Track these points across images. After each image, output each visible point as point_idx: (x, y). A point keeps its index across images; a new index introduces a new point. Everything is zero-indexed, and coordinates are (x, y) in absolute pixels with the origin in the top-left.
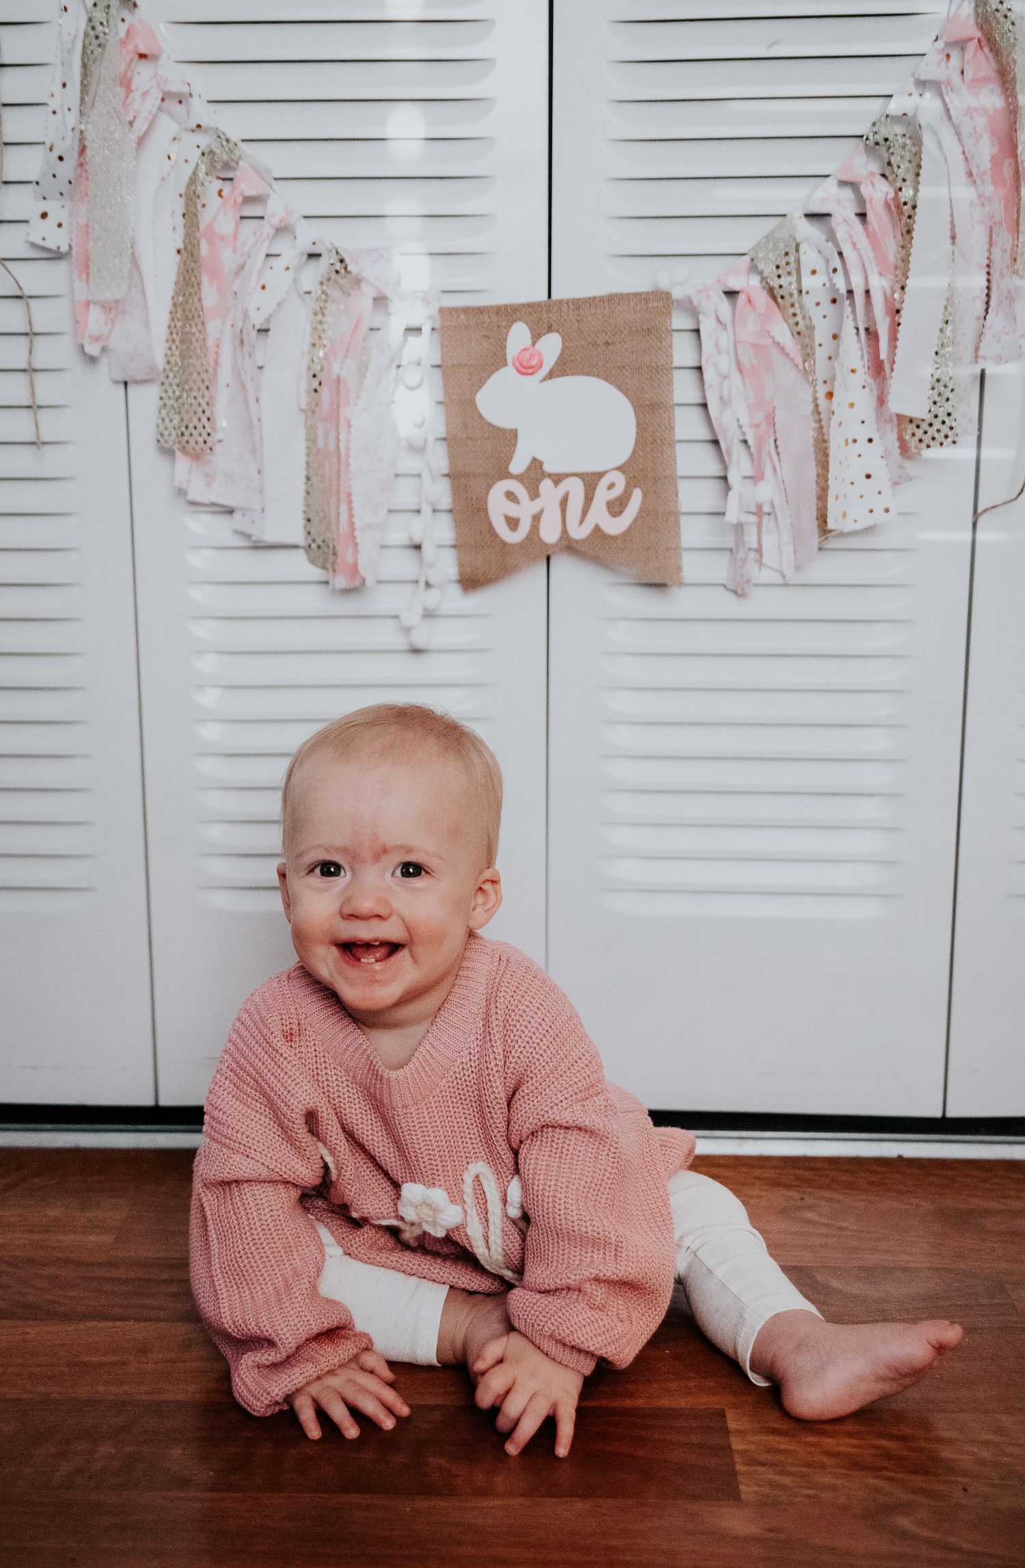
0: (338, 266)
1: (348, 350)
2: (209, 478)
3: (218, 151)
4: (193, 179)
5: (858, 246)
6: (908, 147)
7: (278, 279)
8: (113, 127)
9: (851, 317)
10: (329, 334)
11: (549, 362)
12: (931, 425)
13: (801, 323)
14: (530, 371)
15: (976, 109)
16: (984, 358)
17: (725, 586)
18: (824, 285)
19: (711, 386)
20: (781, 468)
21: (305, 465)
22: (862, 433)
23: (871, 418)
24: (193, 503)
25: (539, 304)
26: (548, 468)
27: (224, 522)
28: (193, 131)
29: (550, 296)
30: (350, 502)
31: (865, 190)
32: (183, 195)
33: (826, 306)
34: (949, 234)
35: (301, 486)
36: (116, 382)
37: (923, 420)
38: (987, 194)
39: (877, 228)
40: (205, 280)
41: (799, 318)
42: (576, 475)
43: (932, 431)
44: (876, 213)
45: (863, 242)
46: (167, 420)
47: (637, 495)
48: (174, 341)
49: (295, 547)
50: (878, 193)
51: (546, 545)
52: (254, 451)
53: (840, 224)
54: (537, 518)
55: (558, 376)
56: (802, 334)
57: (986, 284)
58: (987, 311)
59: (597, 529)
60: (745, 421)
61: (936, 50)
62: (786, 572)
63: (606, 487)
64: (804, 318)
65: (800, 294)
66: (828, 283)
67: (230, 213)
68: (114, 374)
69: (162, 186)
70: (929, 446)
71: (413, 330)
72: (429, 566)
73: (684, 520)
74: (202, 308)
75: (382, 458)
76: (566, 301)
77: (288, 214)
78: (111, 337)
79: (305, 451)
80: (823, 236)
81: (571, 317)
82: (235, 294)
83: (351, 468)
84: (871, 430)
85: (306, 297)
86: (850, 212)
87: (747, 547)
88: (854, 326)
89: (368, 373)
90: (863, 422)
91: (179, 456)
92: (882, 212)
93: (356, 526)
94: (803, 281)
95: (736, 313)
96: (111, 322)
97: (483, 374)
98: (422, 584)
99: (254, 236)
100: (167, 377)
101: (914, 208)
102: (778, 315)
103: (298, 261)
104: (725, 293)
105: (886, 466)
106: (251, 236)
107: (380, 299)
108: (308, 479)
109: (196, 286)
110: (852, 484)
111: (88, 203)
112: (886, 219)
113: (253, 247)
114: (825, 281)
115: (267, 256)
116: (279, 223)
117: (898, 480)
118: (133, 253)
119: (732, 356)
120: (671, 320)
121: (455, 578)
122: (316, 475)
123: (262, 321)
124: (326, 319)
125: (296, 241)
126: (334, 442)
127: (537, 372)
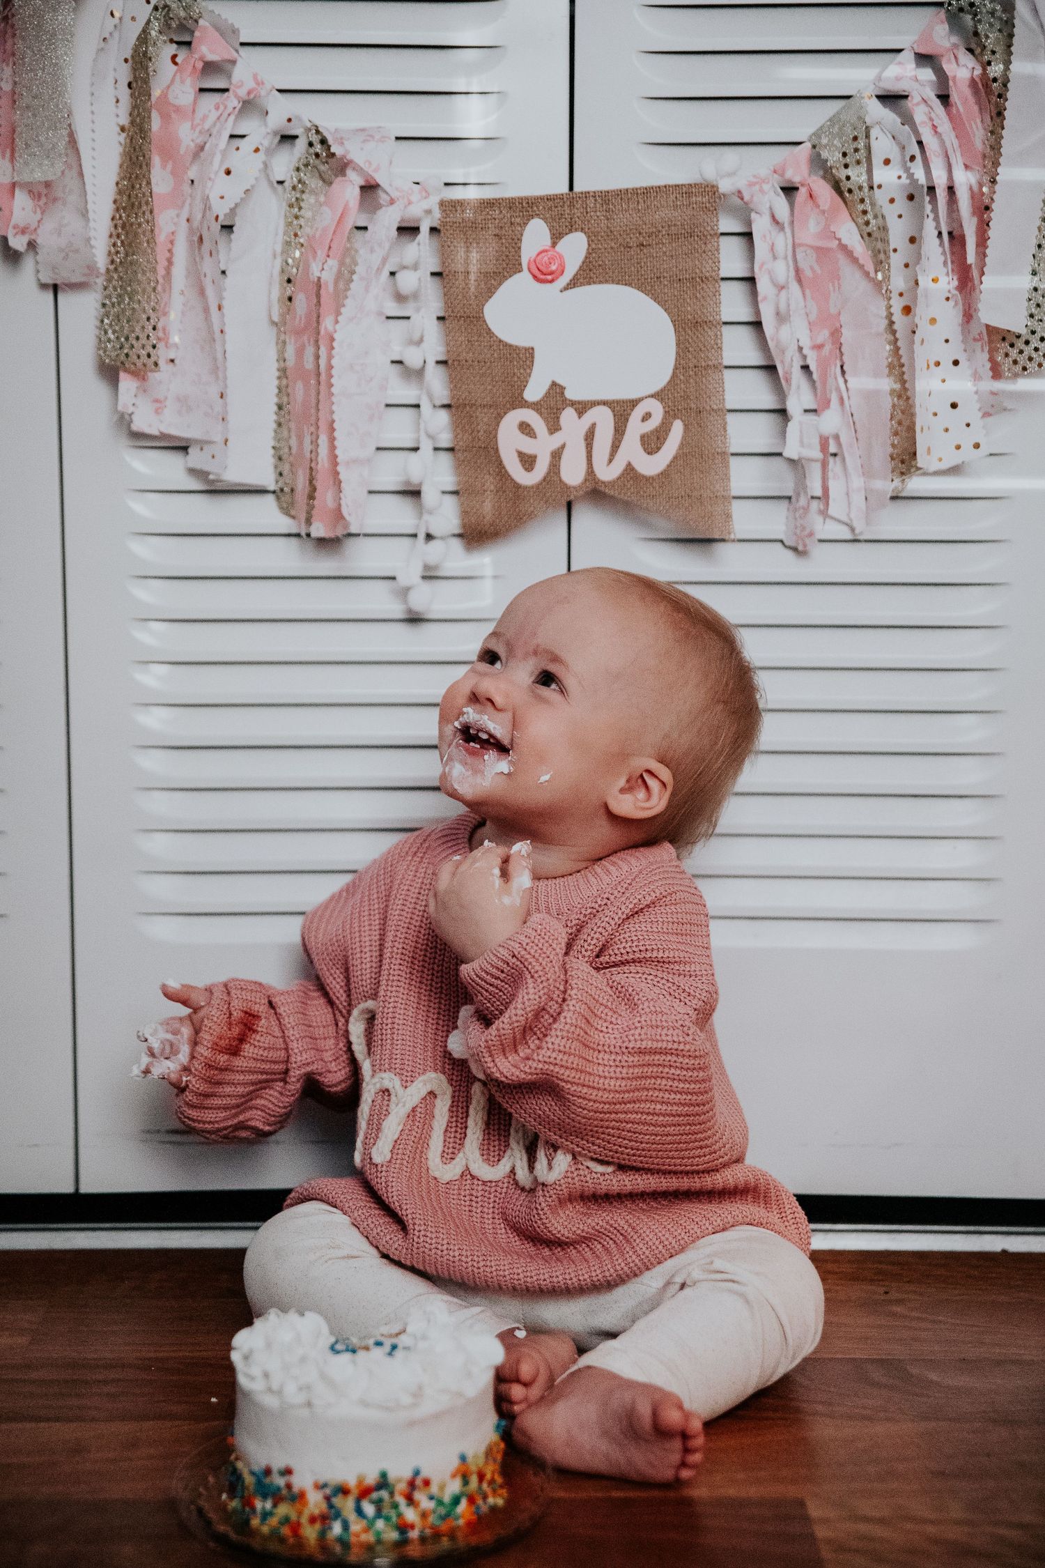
0: (318, 148)
1: (330, 247)
2: (159, 405)
3: (174, 6)
4: (144, 38)
5: (939, 130)
6: (998, 14)
7: (246, 162)
9: (932, 216)
10: (307, 230)
11: (571, 270)
12: (1027, 343)
13: (873, 222)
14: (549, 277)
17: (782, 542)
18: (899, 177)
19: (765, 298)
20: (849, 398)
21: (276, 391)
22: (949, 354)
23: (957, 335)
24: (137, 436)
25: (560, 197)
26: (569, 395)
27: (175, 460)
29: (571, 188)
30: (332, 429)
31: (949, 67)
32: (129, 58)
33: (902, 205)
35: (270, 416)
36: (43, 286)
37: (1019, 337)
39: (961, 109)
40: (156, 161)
41: (870, 216)
42: (604, 403)
43: (1028, 350)
44: (961, 94)
45: (945, 126)
46: (110, 332)
47: (678, 428)
48: (118, 236)
49: (262, 491)
50: (962, 69)
51: (566, 487)
52: (215, 369)
53: (918, 104)
54: (557, 455)
56: (875, 236)
59: (629, 468)
60: (806, 343)
62: (855, 524)
63: (640, 418)
64: (876, 217)
65: (871, 188)
66: (904, 176)
67: (188, 81)
68: (40, 278)
69: (102, 49)
70: (1025, 369)
71: (408, 230)
72: (430, 513)
73: (734, 462)
74: (151, 193)
75: (371, 379)
76: (591, 194)
77: (258, 84)
78: (39, 231)
79: (277, 374)
80: (899, 120)
81: (598, 214)
82: (192, 181)
83: (333, 390)
84: (956, 350)
85: (279, 187)
86: (931, 94)
87: (810, 494)
88: (936, 228)
89: (355, 277)
90: (947, 341)
91: (122, 375)
92: (967, 92)
93: (339, 460)
94: (875, 172)
95: (796, 211)
96: (39, 211)
97: (493, 282)
98: (422, 536)
99: (217, 108)
100: (109, 280)
101: (1005, 85)
102: (845, 213)
103: (268, 142)
104: (782, 189)
105: (976, 393)
106: (213, 110)
107: (369, 188)
108: (280, 407)
109: (144, 167)
110: (935, 414)
111: (14, 64)
112: (971, 100)
113: (214, 124)
114: (901, 173)
115: (232, 136)
116: (246, 98)
117: (990, 410)
118: (70, 125)
119: (791, 263)
120: (718, 221)
121: (457, 531)
122: (290, 403)
123: (227, 214)
124: (302, 213)
125: (265, 121)
126: (313, 359)
127: (557, 278)
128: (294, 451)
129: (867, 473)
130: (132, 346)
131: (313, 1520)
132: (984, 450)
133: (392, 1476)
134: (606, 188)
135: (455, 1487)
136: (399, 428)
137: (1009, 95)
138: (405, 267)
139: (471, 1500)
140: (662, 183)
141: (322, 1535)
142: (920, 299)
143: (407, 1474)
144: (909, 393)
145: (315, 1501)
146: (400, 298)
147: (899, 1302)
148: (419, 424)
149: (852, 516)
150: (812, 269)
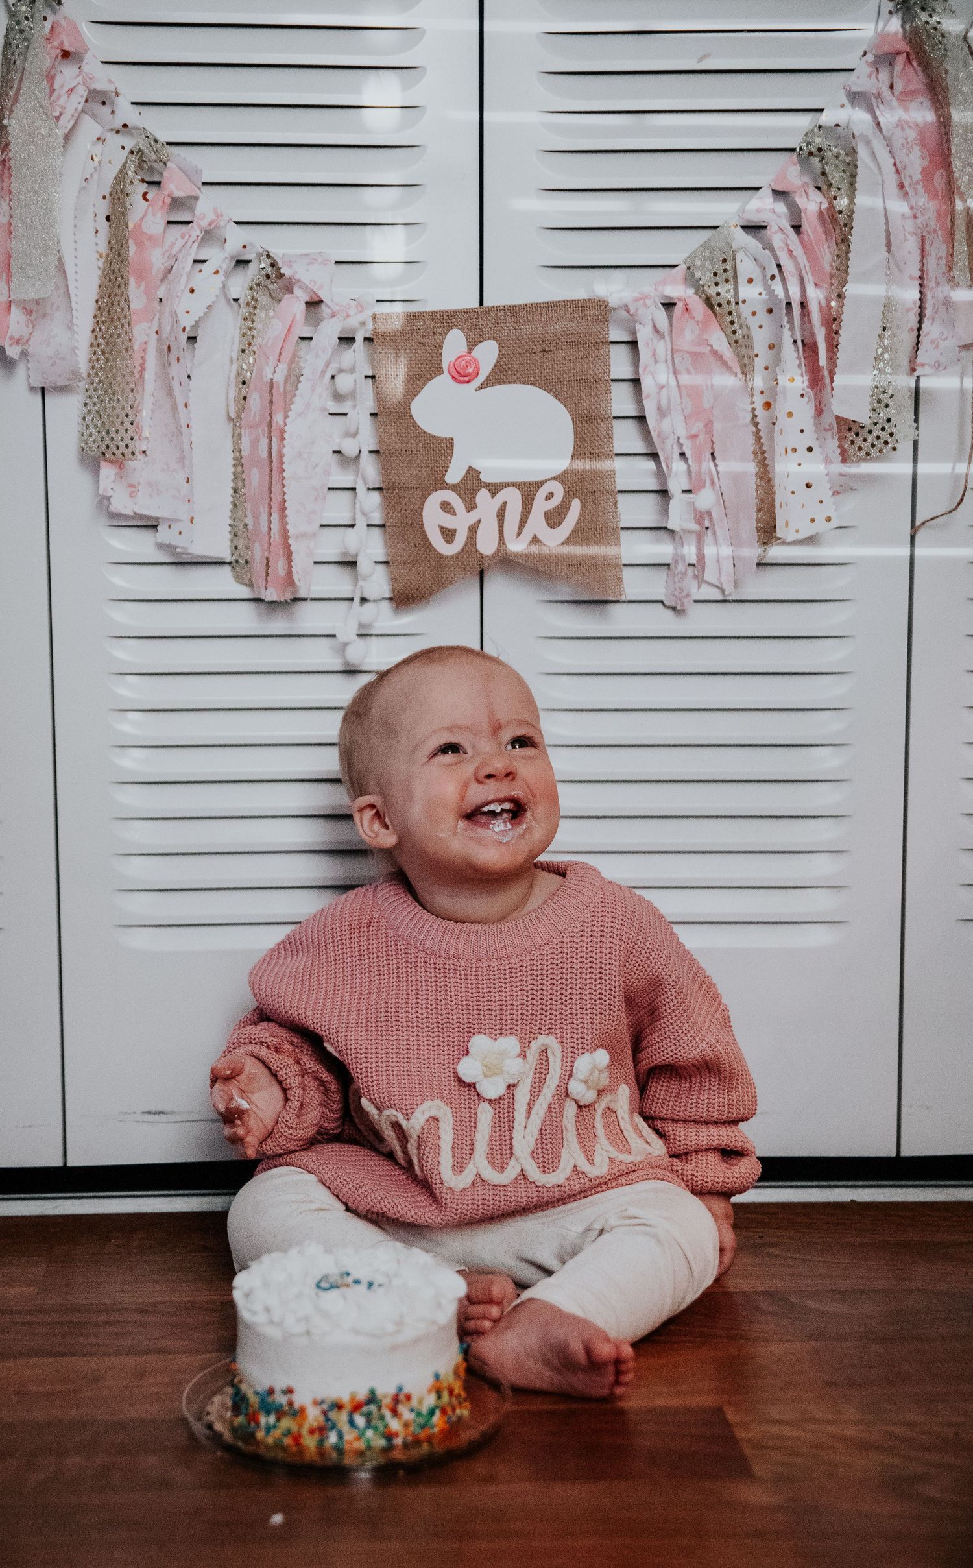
0: (269, 270)
1: (280, 354)
2: (133, 489)
3: (146, 151)
4: (121, 178)
5: (794, 253)
6: (841, 158)
7: (208, 283)
8: (38, 123)
9: (787, 326)
10: (258, 340)
11: (485, 371)
12: (870, 432)
13: (739, 331)
14: (467, 379)
15: (907, 122)
16: (923, 365)
17: (662, 602)
18: (760, 294)
19: (648, 396)
20: (718, 479)
21: (233, 477)
22: (803, 442)
23: (809, 427)
24: (115, 516)
25: (473, 311)
26: (484, 478)
27: (146, 536)
28: (118, 132)
29: (481, 303)
30: (283, 509)
31: (801, 201)
32: (107, 195)
33: (762, 316)
34: (884, 242)
35: (227, 498)
36: (32, 389)
37: (862, 427)
38: (921, 204)
39: (812, 237)
40: (132, 282)
41: (736, 326)
42: (514, 485)
43: (871, 438)
44: (811, 225)
45: (799, 251)
46: (92, 427)
47: (576, 505)
48: (99, 345)
49: (224, 563)
50: (812, 204)
51: (480, 556)
52: (182, 459)
53: (775, 233)
54: (473, 529)
55: (494, 384)
56: (740, 342)
57: (918, 296)
58: (920, 322)
60: (681, 431)
61: (867, 62)
62: (725, 586)
63: (544, 497)
64: (741, 327)
65: (737, 303)
66: (764, 293)
67: (159, 214)
68: (31, 380)
69: (84, 188)
70: (868, 454)
71: (347, 340)
72: (365, 579)
73: (622, 534)
74: (129, 308)
75: (317, 465)
76: (502, 308)
77: (218, 217)
78: (30, 342)
79: (233, 462)
80: (760, 246)
81: (508, 324)
82: (161, 300)
83: (285, 474)
84: (809, 439)
85: (235, 304)
86: (786, 225)
87: (687, 562)
88: (792, 336)
89: (302, 378)
90: (802, 431)
91: (102, 463)
92: (816, 222)
93: (289, 534)
94: (741, 289)
95: (674, 320)
96: (31, 325)
97: (418, 383)
98: (357, 600)
99: (183, 238)
100: (92, 383)
101: (850, 217)
102: (715, 325)
103: (227, 265)
104: (662, 304)
105: (827, 475)
106: (180, 238)
107: (314, 304)
108: (235, 491)
109: (123, 286)
110: (793, 493)
111: (11, 200)
112: (820, 229)
113: (180, 251)
114: (762, 290)
115: (195, 261)
116: (208, 228)
117: (838, 489)
118: (58, 251)
119: (671, 366)
120: (608, 330)
121: (388, 595)
122: (244, 487)
123: (192, 327)
124: (255, 325)
125: (223, 248)
126: (266, 449)
127: (473, 380)
128: (250, 528)
129: (735, 541)
130: (112, 439)
131: (312, 1432)
132: (835, 523)
133: (379, 1392)
134: (514, 303)
135: (430, 1400)
136: (338, 509)
137: (854, 224)
138: (341, 371)
139: (444, 1411)
140: (562, 299)
141: (321, 1443)
142: (780, 398)
143: (392, 1391)
144: (770, 476)
145: (314, 1415)
146: (338, 397)
147: (773, 1245)
148: (355, 504)
149: (723, 579)
150: (689, 372)
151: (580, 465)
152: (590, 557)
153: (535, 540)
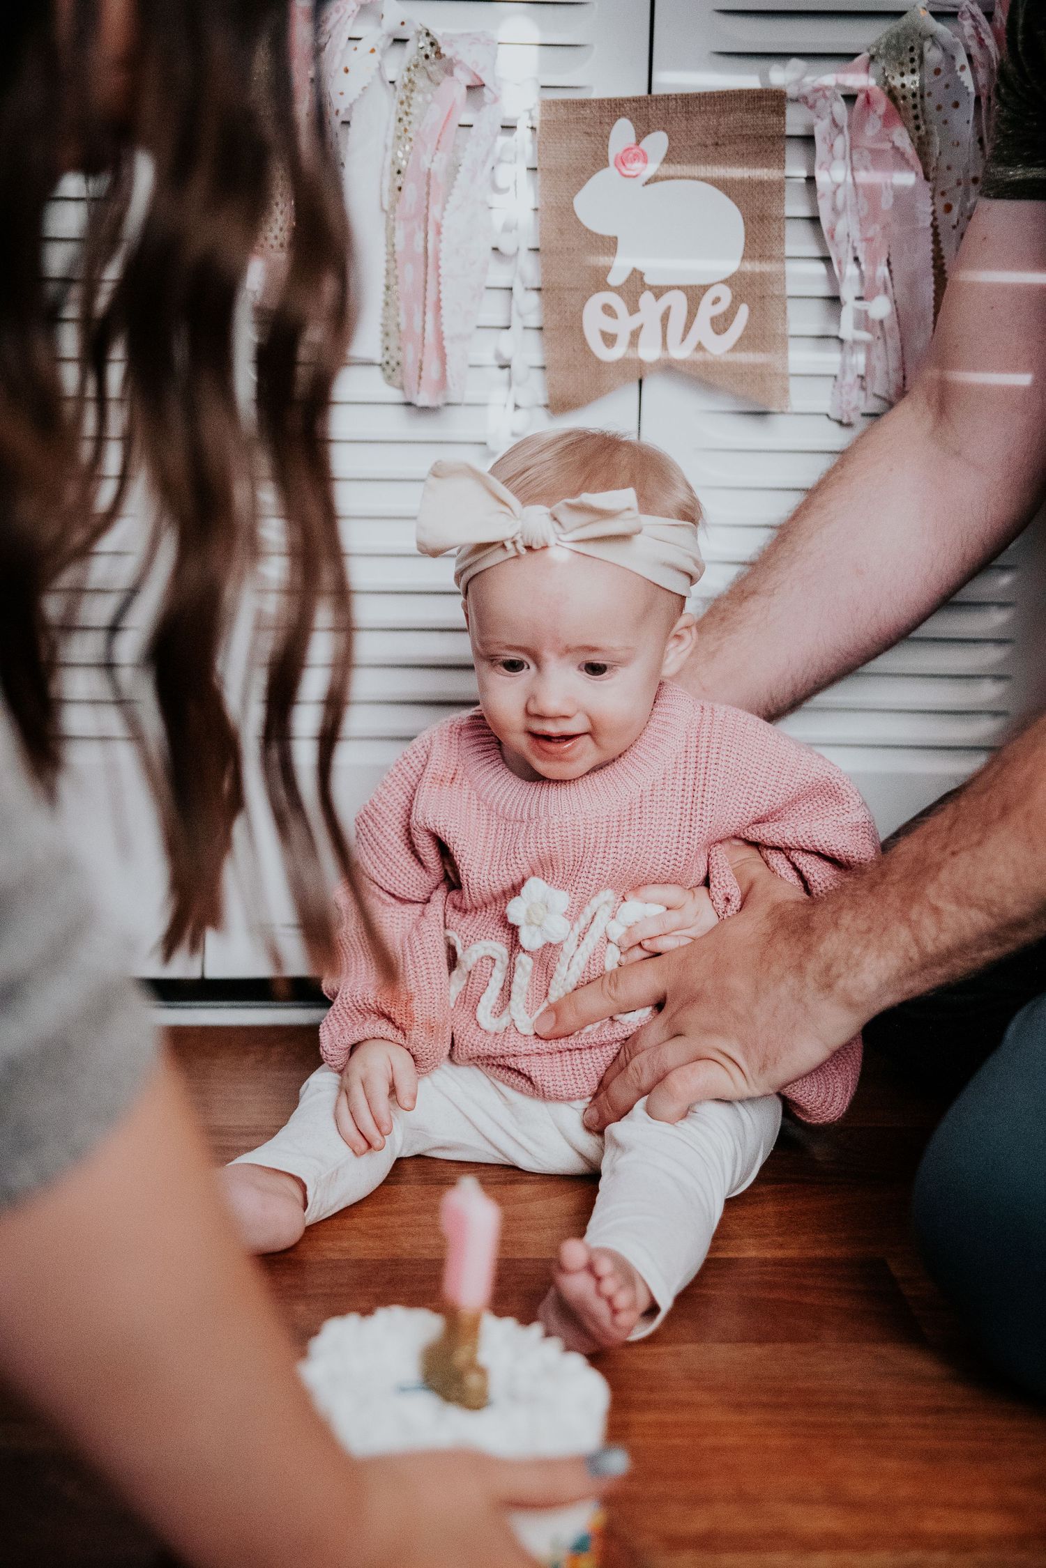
0: (429, 50)
1: (439, 141)
5: (984, 43)
7: (363, 62)
10: (415, 126)
11: (652, 165)
13: (924, 127)
14: (633, 173)
17: (827, 415)
18: (946, 87)
19: (823, 195)
20: (893, 286)
21: (386, 272)
25: (641, 99)
26: (648, 280)
29: (650, 91)
30: (438, 307)
33: (947, 112)
41: (921, 121)
42: (679, 288)
45: (989, 41)
47: (744, 310)
49: (372, 364)
51: (641, 365)
53: (967, 20)
54: (635, 335)
56: (924, 139)
60: (856, 235)
63: (711, 301)
64: (926, 122)
65: (922, 97)
66: (952, 85)
71: (507, 128)
72: (520, 384)
73: (791, 342)
75: (475, 263)
76: (674, 97)
79: (385, 257)
80: (951, 33)
83: (441, 271)
85: (391, 86)
86: (976, 12)
89: (460, 168)
93: (445, 335)
94: (926, 81)
95: (856, 115)
97: (582, 176)
98: (510, 407)
99: (338, 11)
102: (899, 120)
103: (384, 43)
104: (844, 96)
107: (476, 88)
108: (388, 288)
113: (335, 26)
114: (948, 82)
115: (350, 39)
119: (849, 164)
120: (786, 124)
121: (543, 402)
122: (397, 283)
123: (347, 110)
124: (411, 110)
125: (380, 25)
126: (422, 243)
127: (640, 173)
128: (403, 327)
134: (687, 92)
136: (492, 310)
138: (500, 161)
148: (512, 305)
149: (891, 392)
150: (866, 169)
151: (749, 267)
152: (755, 366)
153: (700, 347)
